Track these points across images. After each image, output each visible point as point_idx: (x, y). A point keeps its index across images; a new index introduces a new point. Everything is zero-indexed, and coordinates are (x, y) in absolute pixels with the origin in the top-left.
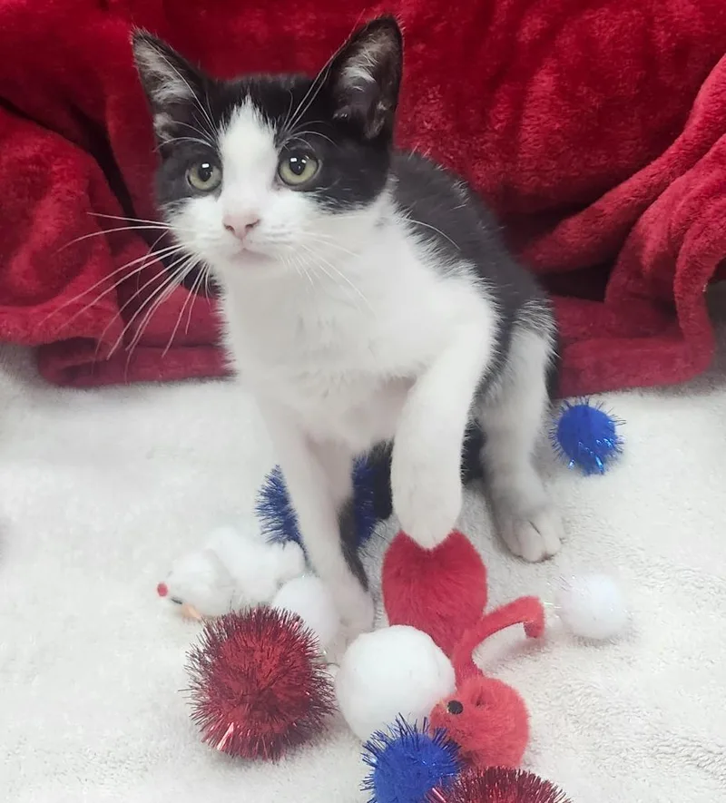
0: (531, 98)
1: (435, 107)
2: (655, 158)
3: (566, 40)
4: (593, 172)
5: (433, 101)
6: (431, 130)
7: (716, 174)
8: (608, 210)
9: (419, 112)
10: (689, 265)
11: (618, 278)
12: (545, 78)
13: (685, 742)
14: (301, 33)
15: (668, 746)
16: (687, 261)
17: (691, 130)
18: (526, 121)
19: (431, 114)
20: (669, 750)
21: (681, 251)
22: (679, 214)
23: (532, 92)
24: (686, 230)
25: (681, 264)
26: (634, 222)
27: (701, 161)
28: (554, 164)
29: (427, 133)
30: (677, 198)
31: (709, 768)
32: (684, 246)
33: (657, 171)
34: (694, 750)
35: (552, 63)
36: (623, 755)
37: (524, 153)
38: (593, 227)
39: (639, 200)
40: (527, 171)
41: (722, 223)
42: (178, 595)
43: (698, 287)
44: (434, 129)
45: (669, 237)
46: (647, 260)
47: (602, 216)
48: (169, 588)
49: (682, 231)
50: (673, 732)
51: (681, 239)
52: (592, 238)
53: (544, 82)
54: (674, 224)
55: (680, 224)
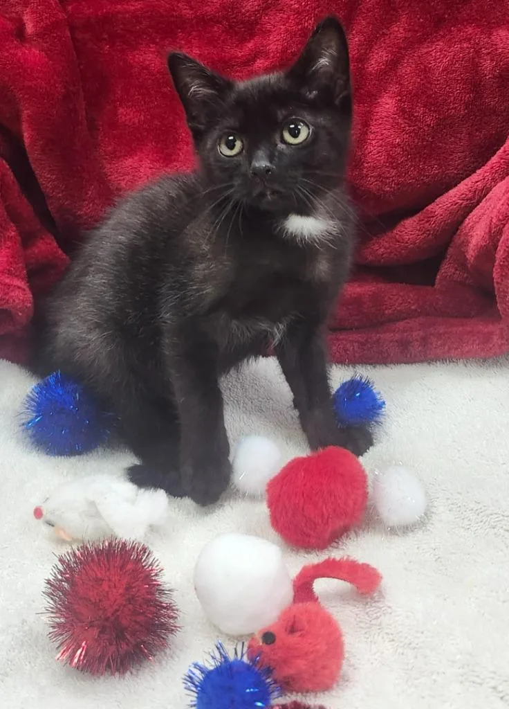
0: (376, 117)
4: (427, 180)
8: (439, 211)
10: (506, 254)
11: (447, 270)
12: (389, 101)
15: (476, 676)
16: (505, 251)
18: (371, 136)
20: (479, 680)
21: (500, 243)
22: (499, 211)
23: (377, 112)
24: (505, 225)
25: (500, 254)
26: (462, 222)
28: (394, 172)
32: (502, 238)
33: (481, 177)
35: (394, 88)
36: (434, 677)
37: (369, 162)
39: (465, 203)
40: (371, 177)
42: (52, 519)
45: (490, 231)
46: (471, 253)
47: (433, 217)
48: (44, 513)
49: (501, 226)
51: (500, 232)
52: (425, 235)
53: (387, 104)
54: (494, 221)
55: (500, 220)
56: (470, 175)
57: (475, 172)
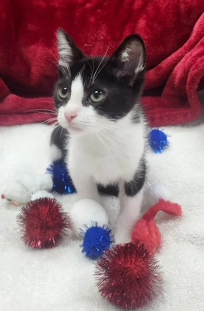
0: (137, 28)
1: (104, 31)
2: (180, 48)
3: (150, 8)
4: (158, 54)
5: (104, 29)
6: (103, 39)
7: (201, 49)
8: (163, 66)
9: (99, 33)
11: (166, 90)
12: (142, 21)
13: (187, 236)
14: (57, 6)
15: (182, 238)
16: (191, 78)
17: (192, 38)
19: (103, 34)
21: (189, 75)
22: (188, 63)
23: (138, 26)
25: (189, 79)
26: (172, 70)
27: (196, 46)
29: (101, 40)
30: (187, 58)
31: (196, 243)
32: (190, 73)
33: (180, 52)
34: (190, 238)
35: (145, 16)
38: (158, 72)
39: (174, 62)
41: (203, 64)
43: (194, 87)
44: (104, 39)
45: (184, 71)
46: (177, 81)
47: (161, 68)
48: (5, 196)
49: (189, 69)
50: (183, 233)
51: (188, 71)
52: (158, 76)
53: (142, 23)
54: (186, 66)
55: (188, 66)
56: (176, 51)
57: (178, 50)
